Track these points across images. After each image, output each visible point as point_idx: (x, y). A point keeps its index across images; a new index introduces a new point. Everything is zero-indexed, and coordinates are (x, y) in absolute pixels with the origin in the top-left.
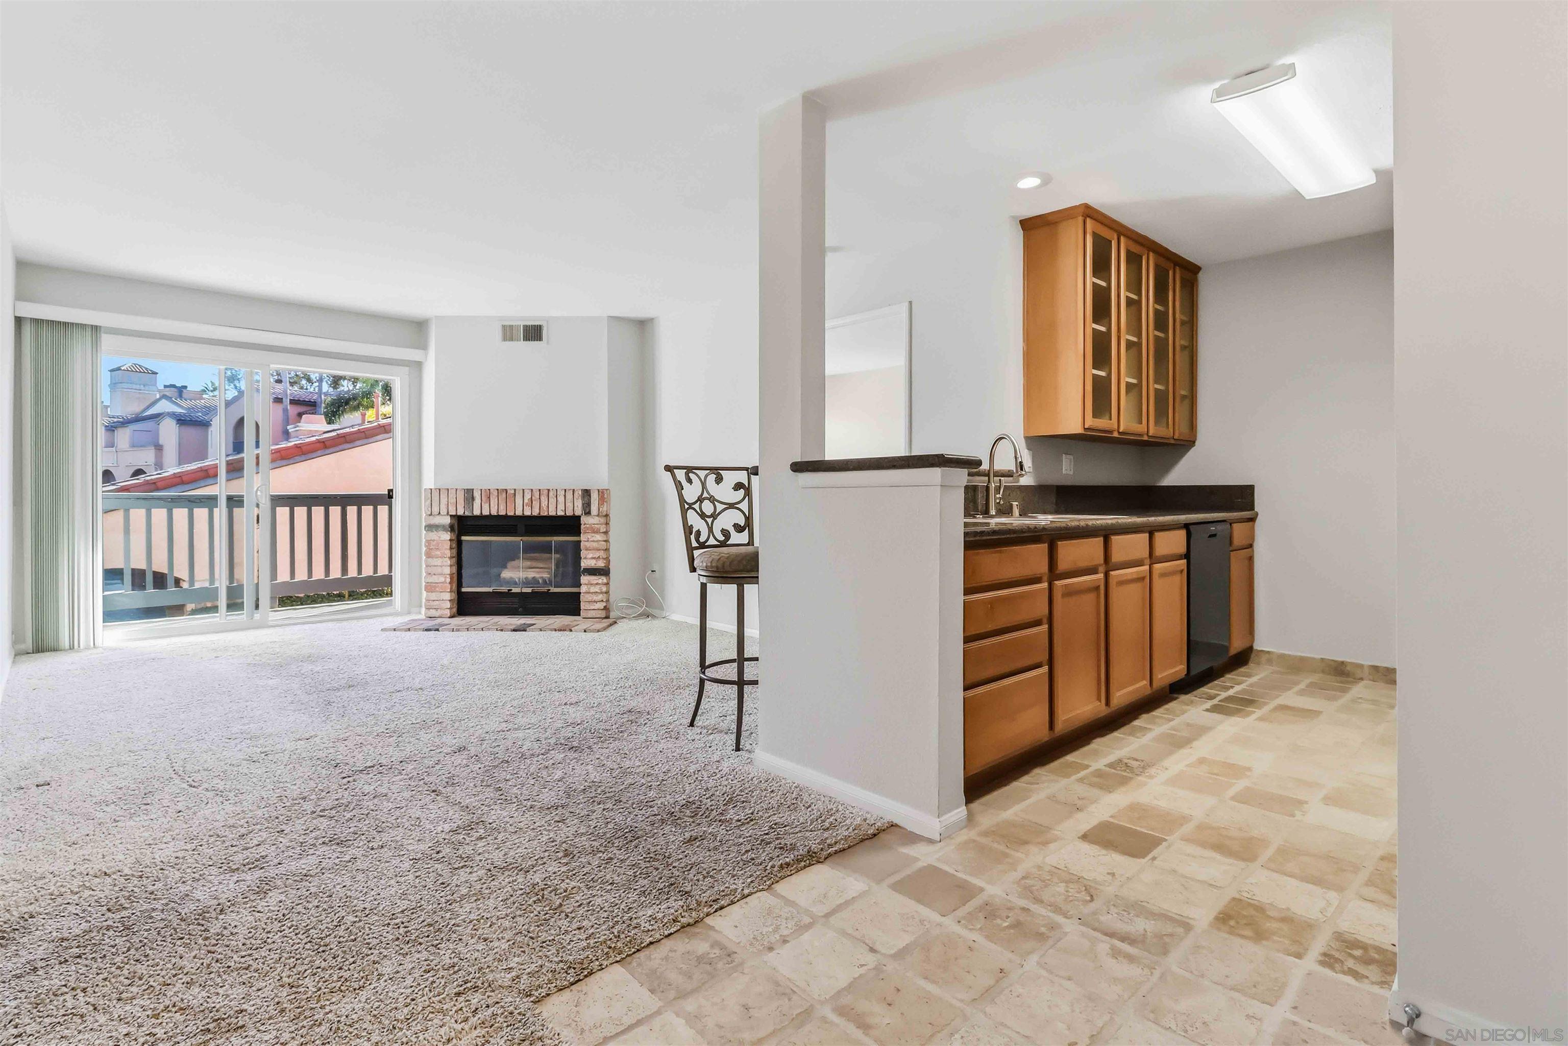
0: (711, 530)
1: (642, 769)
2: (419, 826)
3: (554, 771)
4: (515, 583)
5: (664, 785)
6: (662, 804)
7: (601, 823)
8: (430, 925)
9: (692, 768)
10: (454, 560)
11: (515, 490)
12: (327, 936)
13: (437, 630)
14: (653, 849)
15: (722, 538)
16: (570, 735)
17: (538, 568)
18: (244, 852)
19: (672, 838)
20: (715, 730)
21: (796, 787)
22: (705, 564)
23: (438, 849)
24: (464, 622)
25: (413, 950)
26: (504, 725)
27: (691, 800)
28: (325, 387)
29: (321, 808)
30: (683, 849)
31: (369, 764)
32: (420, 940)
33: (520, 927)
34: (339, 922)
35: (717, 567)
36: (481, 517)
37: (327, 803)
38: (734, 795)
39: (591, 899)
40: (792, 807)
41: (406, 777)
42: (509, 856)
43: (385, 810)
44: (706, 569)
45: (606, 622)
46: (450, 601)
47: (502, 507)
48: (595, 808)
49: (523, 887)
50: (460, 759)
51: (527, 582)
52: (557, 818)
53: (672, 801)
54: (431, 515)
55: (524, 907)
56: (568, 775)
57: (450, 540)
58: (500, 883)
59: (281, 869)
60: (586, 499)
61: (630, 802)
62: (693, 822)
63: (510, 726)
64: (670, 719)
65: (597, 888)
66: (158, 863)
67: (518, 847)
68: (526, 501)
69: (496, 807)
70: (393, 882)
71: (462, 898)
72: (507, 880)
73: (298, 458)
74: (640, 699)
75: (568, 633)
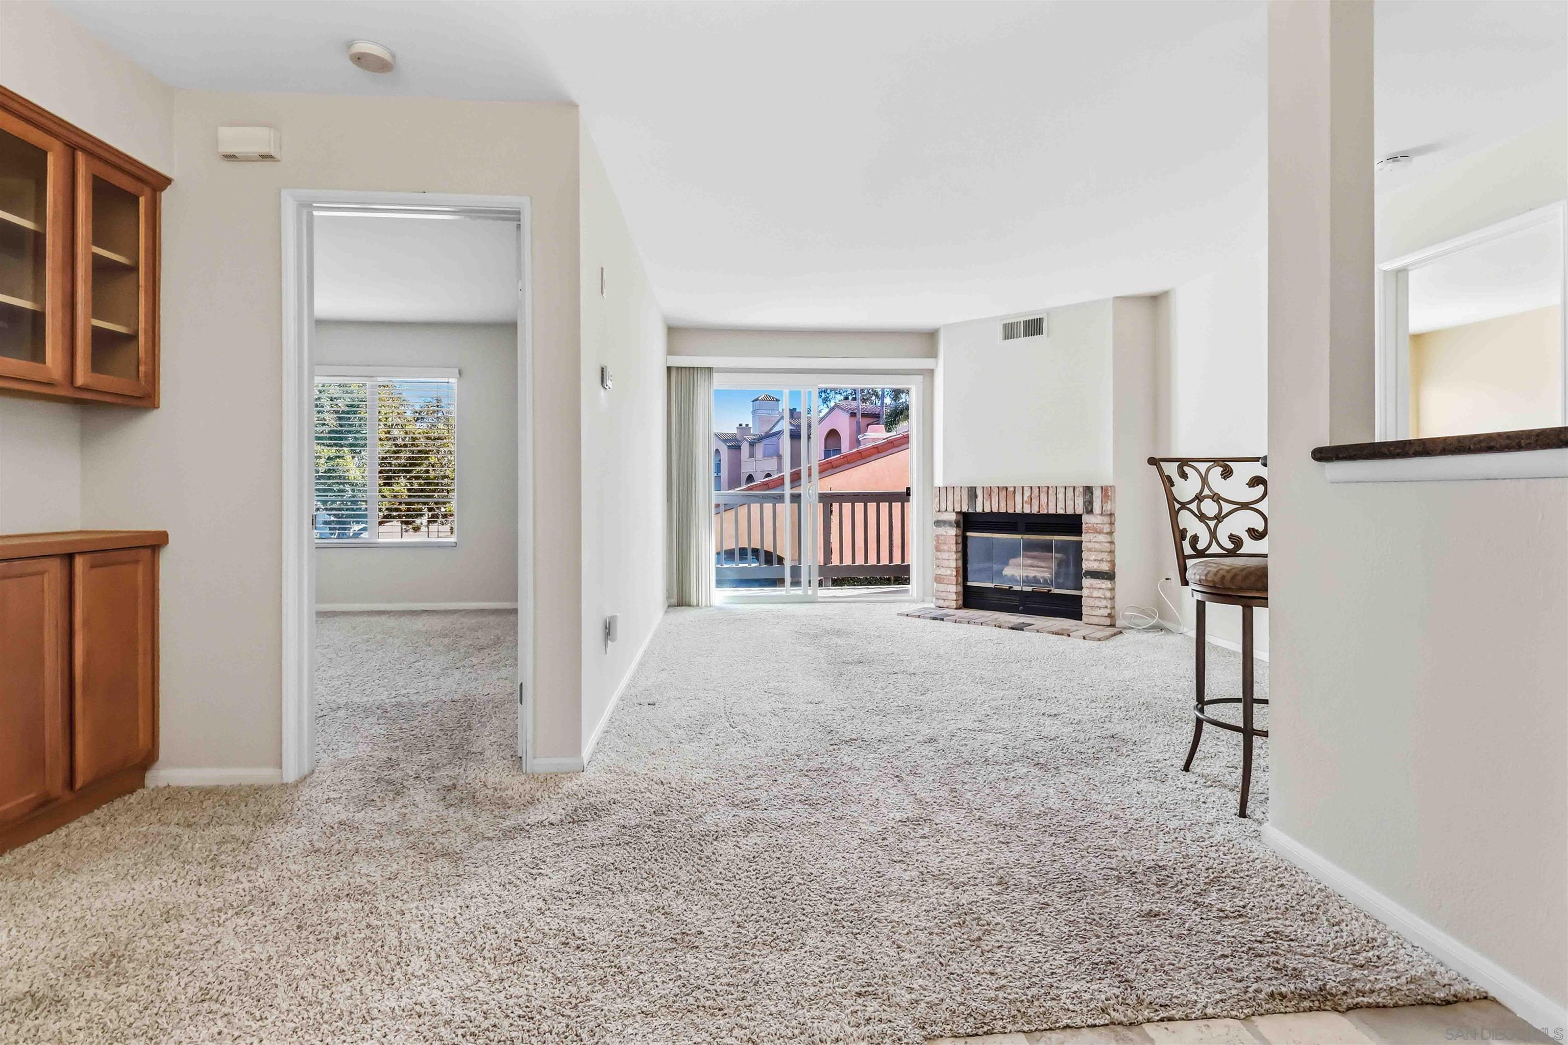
0: (1213, 535)
1: (1110, 808)
2: (876, 807)
3: (1013, 785)
4: (1017, 581)
5: (1133, 834)
6: (1123, 857)
7: (1047, 859)
8: (856, 911)
9: (1174, 824)
10: (960, 555)
11: (1015, 487)
12: (777, 889)
13: (942, 620)
14: (1098, 910)
15: (1230, 546)
16: (1040, 749)
17: (1037, 567)
18: (747, 791)
19: (1126, 904)
20: (1216, 782)
21: (1321, 890)
22: (1198, 577)
23: (884, 836)
24: (967, 614)
25: (837, 930)
26: (977, 724)
27: (1161, 864)
28: (888, 401)
29: (808, 768)
30: (1136, 923)
31: (854, 737)
32: (844, 923)
33: (934, 946)
34: (789, 879)
35: (1213, 581)
36: (983, 514)
37: (813, 764)
38: (1223, 875)
39: (1013, 944)
40: (1307, 917)
41: (879, 756)
42: (944, 864)
43: (854, 784)
44: (1200, 582)
45: (1111, 630)
46: (956, 593)
47: (1003, 505)
48: (1045, 840)
49: (947, 903)
50: (928, 750)
51: (1027, 581)
52: (1001, 839)
53: (1136, 857)
54: (939, 511)
55: (944, 926)
56: (1026, 793)
57: (956, 535)
58: (928, 891)
59: (765, 815)
60: (1087, 497)
61: (1085, 844)
62: (1159, 893)
63: (983, 727)
64: (1159, 757)
65: (1023, 934)
66: (693, 784)
67: (956, 858)
68: (1026, 498)
69: (947, 808)
70: (839, 856)
71: (891, 893)
72: (935, 890)
73: (859, 462)
74: (1128, 724)
75: (1065, 637)
